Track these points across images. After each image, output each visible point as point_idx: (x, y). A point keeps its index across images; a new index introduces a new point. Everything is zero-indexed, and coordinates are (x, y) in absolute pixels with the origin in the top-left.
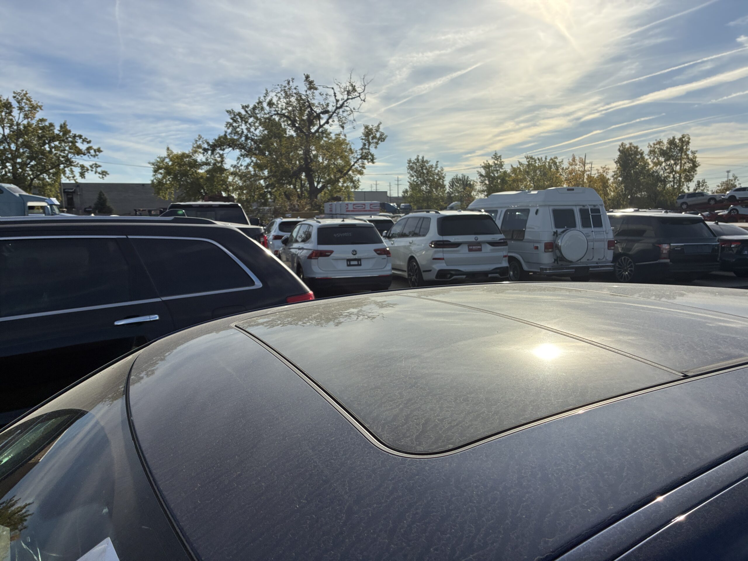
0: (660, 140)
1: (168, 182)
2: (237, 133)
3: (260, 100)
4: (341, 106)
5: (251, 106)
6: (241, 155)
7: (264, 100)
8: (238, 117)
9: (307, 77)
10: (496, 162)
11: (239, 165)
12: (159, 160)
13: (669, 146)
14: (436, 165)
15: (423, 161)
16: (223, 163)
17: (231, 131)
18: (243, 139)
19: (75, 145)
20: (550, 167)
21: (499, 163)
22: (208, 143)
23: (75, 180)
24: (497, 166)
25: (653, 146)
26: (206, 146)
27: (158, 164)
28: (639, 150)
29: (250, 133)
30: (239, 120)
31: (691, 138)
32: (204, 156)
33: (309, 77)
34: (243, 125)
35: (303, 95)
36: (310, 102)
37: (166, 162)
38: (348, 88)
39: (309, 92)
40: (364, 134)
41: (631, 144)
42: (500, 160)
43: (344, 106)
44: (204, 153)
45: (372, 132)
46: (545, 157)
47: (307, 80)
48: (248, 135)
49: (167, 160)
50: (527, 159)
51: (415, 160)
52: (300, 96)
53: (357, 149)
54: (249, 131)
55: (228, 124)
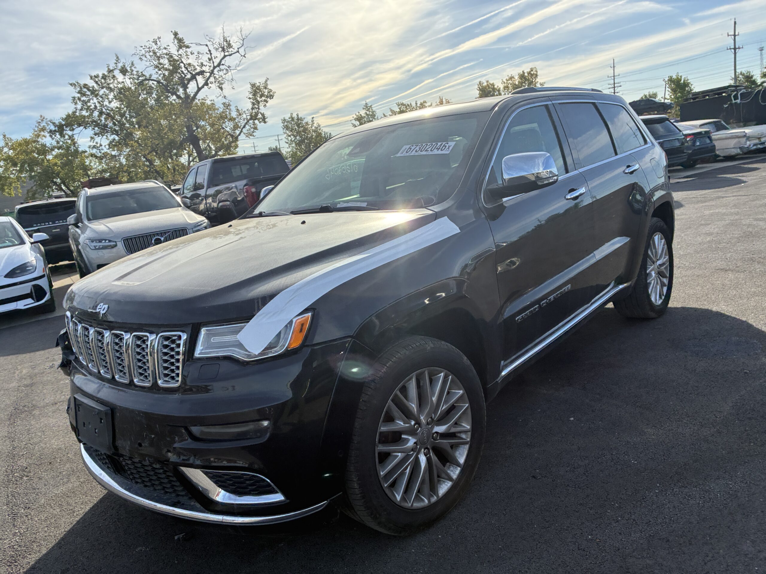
0: (512, 75)
1: (12, 176)
2: (88, 109)
3: (109, 67)
4: (219, 65)
5: (101, 75)
6: (95, 134)
7: (116, 67)
8: (85, 90)
9: (176, 34)
10: (368, 113)
11: (98, 145)
13: (520, 80)
14: (312, 121)
15: (298, 119)
16: (76, 145)
17: (81, 107)
18: (96, 114)
21: (371, 113)
22: (54, 123)
24: (369, 117)
25: (506, 82)
26: (53, 128)
28: (496, 87)
29: (104, 107)
30: (88, 93)
31: (538, 70)
32: (53, 139)
33: (178, 34)
34: (95, 99)
35: (174, 56)
36: (185, 63)
37: (6, 152)
38: (222, 44)
39: (181, 51)
40: (251, 93)
41: (487, 82)
42: (372, 110)
43: (222, 63)
44: (51, 136)
45: (260, 90)
46: (415, 102)
47: (175, 37)
48: (102, 109)
49: (6, 150)
50: (398, 106)
51: (289, 118)
52: (172, 57)
53: (246, 110)
54: (102, 106)
55: (75, 99)
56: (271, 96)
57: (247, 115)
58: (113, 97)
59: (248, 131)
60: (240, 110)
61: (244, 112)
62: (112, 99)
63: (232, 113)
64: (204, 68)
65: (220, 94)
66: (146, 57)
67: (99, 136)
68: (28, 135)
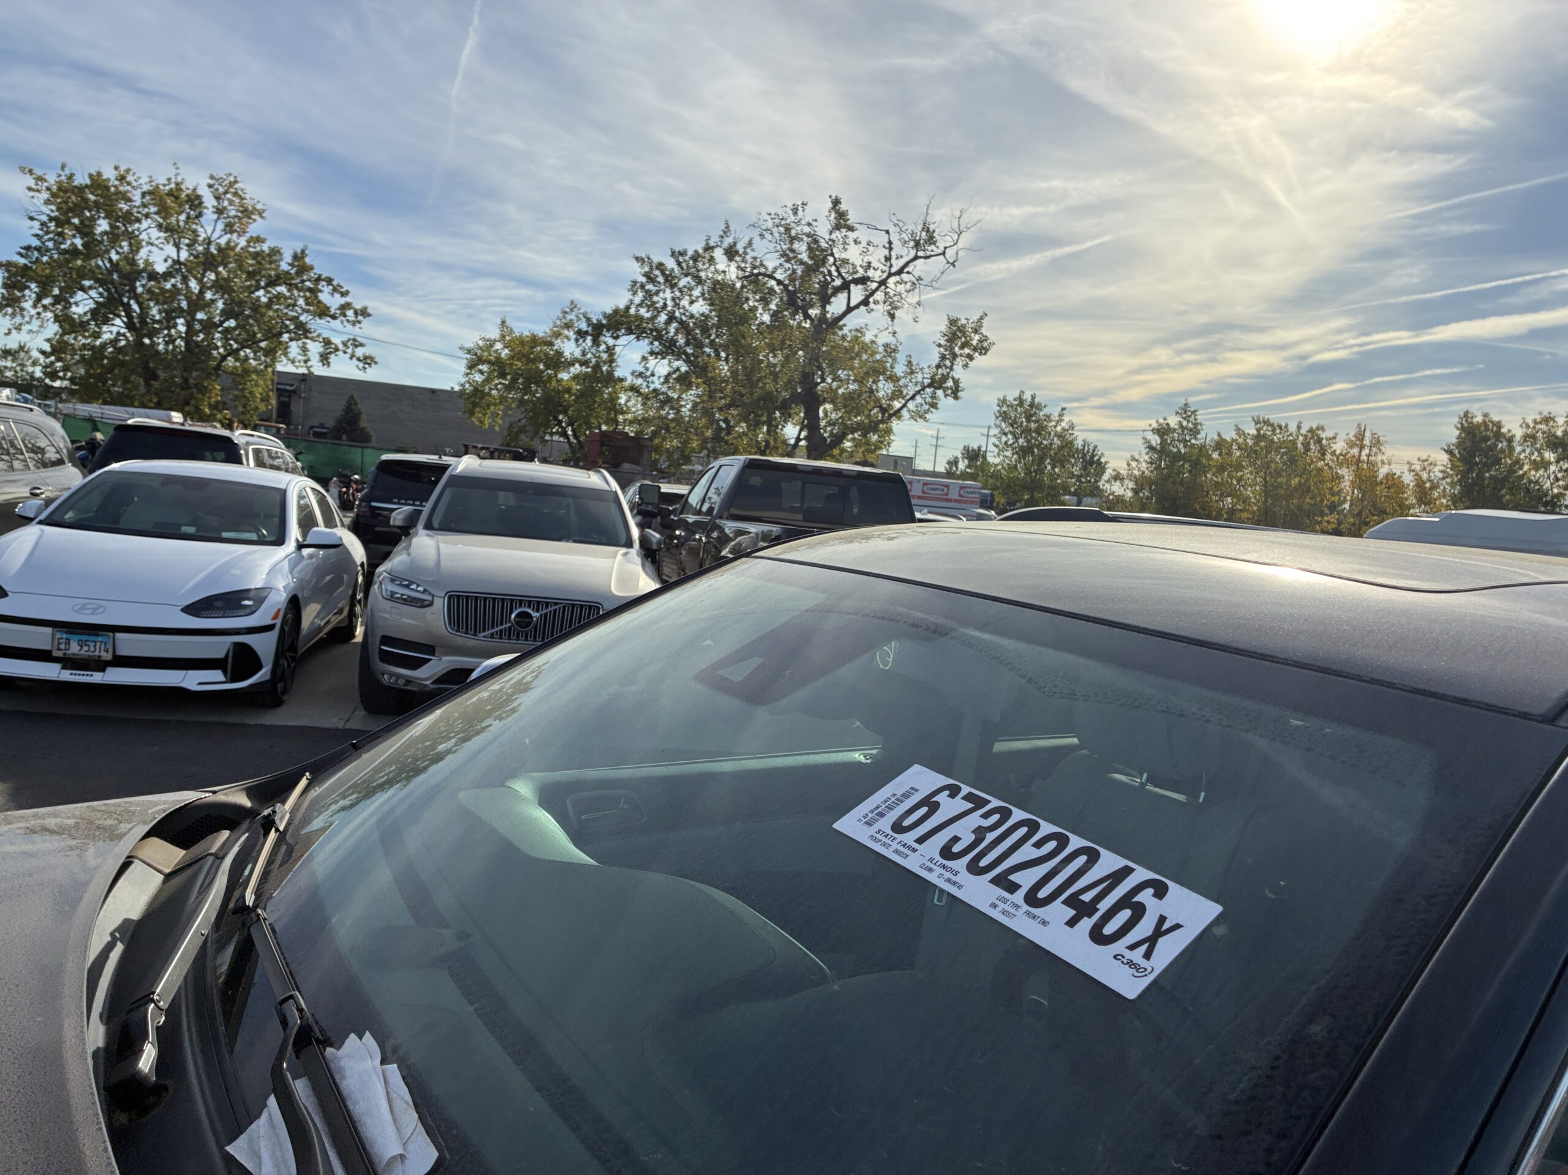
0: (1550, 413)
1: (494, 392)
2: (652, 306)
3: (709, 241)
4: (900, 272)
5: (690, 253)
6: (652, 353)
7: (720, 243)
8: (657, 272)
9: (836, 202)
10: (1185, 423)
11: (648, 374)
12: (481, 343)
14: (1060, 415)
15: (1032, 405)
16: (614, 364)
17: (642, 301)
18: (663, 317)
19: (316, 297)
20: (1307, 448)
21: (1190, 425)
22: (588, 319)
23: (308, 368)
24: (1186, 432)
25: (1532, 425)
26: (584, 326)
27: (479, 352)
28: (1504, 430)
29: (679, 309)
30: (661, 279)
32: (578, 346)
33: (840, 203)
34: (668, 291)
35: (822, 240)
36: (837, 256)
37: (497, 350)
38: (918, 234)
39: (836, 235)
40: (945, 335)
41: (1486, 415)
42: (1195, 419)
43: (906, 270)
44: (577, 340)
45: (965, 333)
46: (1296, 424)
47: (834, 208)
48: (674, 311)
49: (498, 346)
50: (1256, 424)
51: (1015, 400)
52: (816, 241)
53: (926, 366)
54: (677, 305)
55: (635, 285)
56: (983, 348)
57: (926, 376)
58: (699, 294)
59: (917, 407)
60: (915, 363)
61: (921, 369)
62: (698, 297)
63: (896, 366)
64: (871, 273)
65: (886, 326)
66: (772, 234)
67: (656, 358)
68: (542, 330)
